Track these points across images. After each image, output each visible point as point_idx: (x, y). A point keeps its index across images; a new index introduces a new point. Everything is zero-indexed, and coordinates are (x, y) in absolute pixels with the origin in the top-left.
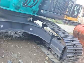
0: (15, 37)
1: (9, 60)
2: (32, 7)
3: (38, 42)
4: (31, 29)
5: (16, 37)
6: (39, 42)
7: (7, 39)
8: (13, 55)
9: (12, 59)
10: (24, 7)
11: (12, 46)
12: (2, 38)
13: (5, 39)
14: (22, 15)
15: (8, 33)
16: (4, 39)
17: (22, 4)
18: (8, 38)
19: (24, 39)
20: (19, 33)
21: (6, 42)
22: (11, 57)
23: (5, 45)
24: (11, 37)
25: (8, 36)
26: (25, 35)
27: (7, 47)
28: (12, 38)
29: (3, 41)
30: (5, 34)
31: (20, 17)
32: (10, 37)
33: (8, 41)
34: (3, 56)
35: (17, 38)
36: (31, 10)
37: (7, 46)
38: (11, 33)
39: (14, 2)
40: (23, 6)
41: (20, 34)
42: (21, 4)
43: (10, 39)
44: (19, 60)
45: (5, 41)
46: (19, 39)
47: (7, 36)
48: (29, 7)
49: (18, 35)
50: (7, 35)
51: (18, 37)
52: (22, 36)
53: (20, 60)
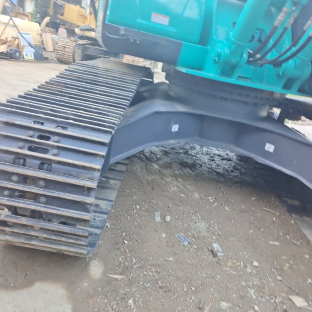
0: (209, 172)
1: (182, 234)
2: (284, 65)
3: (290, 201)
4: (270, 148)
5: (211, 170)
6: (296, 203)
7: (184, 173)
8: (196, 223)
9: (190, 234)
10: (252, 67)
11: (196, 195)
12: (170, 168)
13: (177, 172)
14: (241, 94)
15: (190, 155)
16: (174, 170)
17: (245, 56)
18: (188, 169)
19: (237, 182)
20: (224, 162)
21: (180, 179)
22: (189, 226)
23: (175, 188)
24: (196, 169)
25: (186, 163)
26: (243, 170)
27: (182, 195)
28: (198, 173)
29: (171, 176)
30: (180, 158)
31: (232, 100)
32: (192, 166)
33: (185, 177)
34: (168, 218)
35: (214, 173)
36: (278, 75)
37: (181, 192)
38: (198, 156)
39: (219, 50)
40: (248, 62)
41: (225, 164)
42: (242, 55)
43: (193, 173)
44: (211, 244)
45: (176, 177)
46: (222, 179)
47: (184, 165)
48: (270, 63)
49: (218, 165)
50: (185, 160)
51: (218, 173)
52: (232, 171)
53: (215, 243)
